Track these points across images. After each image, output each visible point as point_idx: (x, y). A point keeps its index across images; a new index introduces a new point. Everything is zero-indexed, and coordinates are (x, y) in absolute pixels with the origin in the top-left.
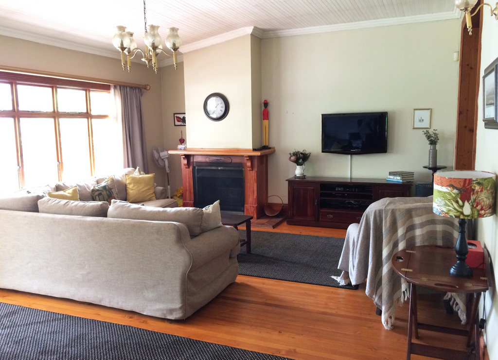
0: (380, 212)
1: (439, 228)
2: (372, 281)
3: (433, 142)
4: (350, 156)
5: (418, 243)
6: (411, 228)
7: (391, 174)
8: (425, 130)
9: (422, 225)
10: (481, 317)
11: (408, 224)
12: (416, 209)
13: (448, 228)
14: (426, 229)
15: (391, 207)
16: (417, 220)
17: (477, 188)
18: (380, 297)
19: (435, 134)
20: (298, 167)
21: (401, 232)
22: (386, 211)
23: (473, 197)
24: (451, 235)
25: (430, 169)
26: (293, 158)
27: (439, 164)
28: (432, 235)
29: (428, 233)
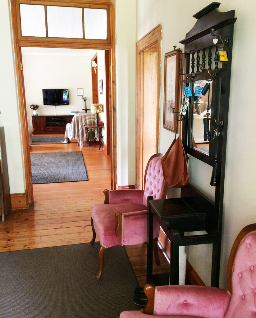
0: (78, 117)
1: (92, 120)
2: (77, 135)
3: (85, 101)
4: (55, 106)
5: (88, 123)
6: (86, 120)
7: (72, 112)
8: (82, 96)
9: (88, 119)
10: (102, 136)
11: (85, 119)
12: (87, 115)
13: (94, 120)
14: (89, 120)
15: (81, 115)
16: (87, 118)
17: (100, 106)
18: (79, 140)
19: (85, 97)
20: (35, 111)
21: (83, 121)
22: (79, 116)
23: (99, 108)
24: (95, 121)
25: (84, 110)
26: (32, 107)
27: (87, 109)
28: (90, 122)
29: (90, 121)
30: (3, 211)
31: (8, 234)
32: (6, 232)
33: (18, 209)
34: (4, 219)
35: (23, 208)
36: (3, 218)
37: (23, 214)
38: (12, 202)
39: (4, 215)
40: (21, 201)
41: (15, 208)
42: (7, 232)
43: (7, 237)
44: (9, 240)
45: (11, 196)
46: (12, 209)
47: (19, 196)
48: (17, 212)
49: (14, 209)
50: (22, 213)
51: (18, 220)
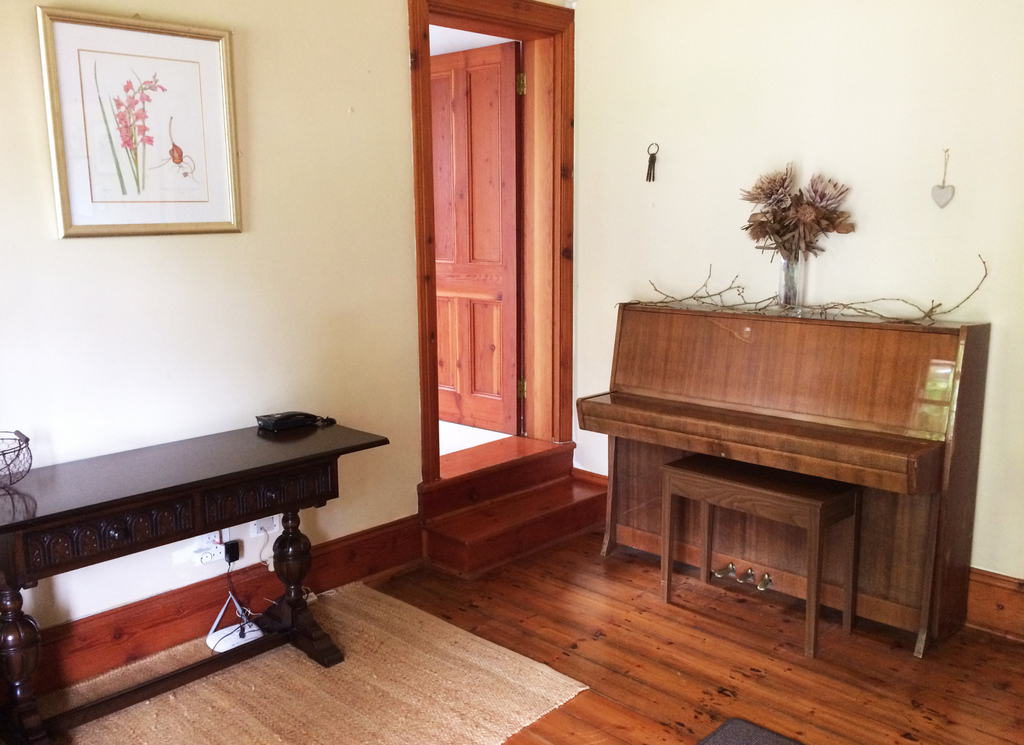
30: (924, 621)
31: (912, 712)
32: (909, 702)
33: (989, 630)
34: (922, 651)
35: (1007, 632)
36: (920, 646)
37: (1000, 656)
38: (972, 599)
39: (924, 637)
40: (1005, 605)
41: (977, 624)
42: (913, 702)
43: (906, 721)
44: (907, 736)
45: (972, 577)
46: (968, 625)
47: (1004, 588)
48: (983, 641)
49: (972, 626)
50: (999, 651)
51: (970, 673)
